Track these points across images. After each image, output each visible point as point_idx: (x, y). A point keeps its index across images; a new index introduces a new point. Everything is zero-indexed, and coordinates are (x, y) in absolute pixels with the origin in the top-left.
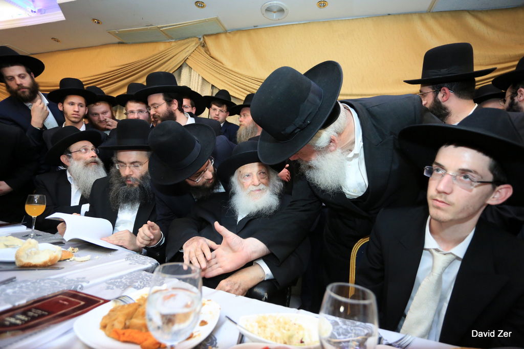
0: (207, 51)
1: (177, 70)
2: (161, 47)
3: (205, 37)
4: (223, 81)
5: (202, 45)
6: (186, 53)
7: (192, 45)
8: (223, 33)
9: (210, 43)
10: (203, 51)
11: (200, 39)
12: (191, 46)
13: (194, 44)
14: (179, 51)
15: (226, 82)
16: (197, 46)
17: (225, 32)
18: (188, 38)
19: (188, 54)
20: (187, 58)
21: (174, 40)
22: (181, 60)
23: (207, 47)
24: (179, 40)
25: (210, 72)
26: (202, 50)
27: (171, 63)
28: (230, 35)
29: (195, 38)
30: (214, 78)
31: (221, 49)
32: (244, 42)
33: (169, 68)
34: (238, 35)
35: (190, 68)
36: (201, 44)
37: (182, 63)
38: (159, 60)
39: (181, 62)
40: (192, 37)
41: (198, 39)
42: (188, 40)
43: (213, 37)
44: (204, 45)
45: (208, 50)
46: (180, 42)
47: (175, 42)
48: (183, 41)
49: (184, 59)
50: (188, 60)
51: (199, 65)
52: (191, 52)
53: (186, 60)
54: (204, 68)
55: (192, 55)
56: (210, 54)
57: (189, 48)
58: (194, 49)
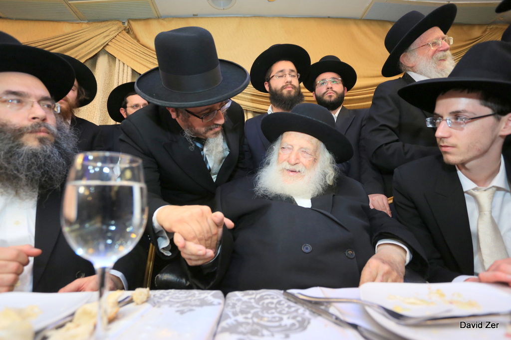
0: (135, 37)
1: (90, 58)
2: (67, 28)
3: (131, 22)
5: (126, 31)
6: (105, 37)
7: (112, 29)
8: (155, 19)
9: (138, 28)
10: (130, 37)
11: (124, 23)
13: (115, 28)
14: (94, 35)
16: (120, 30)
17: (158, 18)
18: (107, 21)
19: (107, 39)
20: (107, 44)
21: (85, 22)
22: (98, 45)
23: (133, 33)
24: (94, 22)
25: (141, 62)
26: (128, 35)
27: (82, 49)
28: (164, 22)
29: (117, 22)
33: (80, 54)
34: (173, 23)
35: (113, 58)
36: (125, 29)
37: (99, 50)
38: (65, 43)
39: (98, 47)
40: (112, 20)
41: (121, 24)
42: (108, 23)
43: (141, 23)
44: (129, 31)
47: (87, 23)
48: (99, 24)
49: (102, 45)
50: (108, 46)
51: (125, 53)
52: (111, 37)
53: (105, 46)
54: (131, 56)
55: (113, 40)
56: (138, 41)
57: (108, 32)
58: (117, 33)
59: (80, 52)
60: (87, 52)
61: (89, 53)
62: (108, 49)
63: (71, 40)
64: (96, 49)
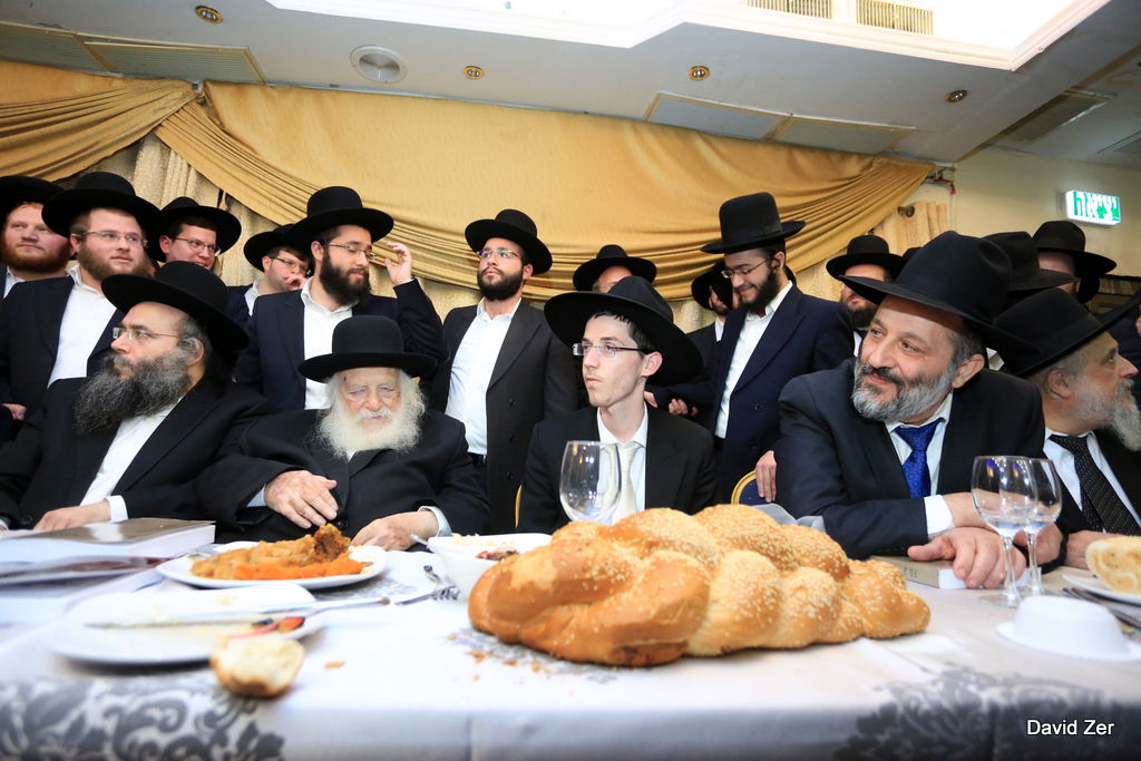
0: (215, 115)
1: (126, 149)
2: (81, 85)
3: (209, 85)
4: (255, 190)
5: (199, 101)
6: (155, 111)
7: (173, 97)
8: (256, 85)
9: (222, 99)
10: (205, 116)
11: (195, 86)
12: (170, 97)
13: (178, 94)
14: (134, 104)
15: (263, 192)
16: (188, 100)
17: (263, 83)
18: (162, 78)
19: (161, 114)
20: (160, 125)
21: (119, 76)
22: (141, 125)
23: (213, 107)
24: (137, 78)
25: (224, 166)
26: (202, 112)
28: (274, 93)
29: (182, 83)
30: (231, 179)
31: (250, 117)
32: (308, 110)
34: (292, 96)
35: (166, 148)
36: (197, 98)
37: (142, 135)
39: (142, 129)
40: (173, 78)
41: (189, 87)
42: (165, 83)
43: (231, 89)
44: (204, 102)
45: (217, 115)
46: (137, 83)
47: (123, 79)
48: (146, 83)
49: (149, 126)
50: (160, 129)
51: (193, 145)
52: (169, 111)
53: (155, 128)
54: (205, 153)
55: (173, 119)
56: (222, 126)
57: (162, 102)
58: (180, 106)
59: (105, 135)
60: (118, 138)
61: (123, 139)
62: (161, 134)
63: (89, 110)
64: (137, 132)
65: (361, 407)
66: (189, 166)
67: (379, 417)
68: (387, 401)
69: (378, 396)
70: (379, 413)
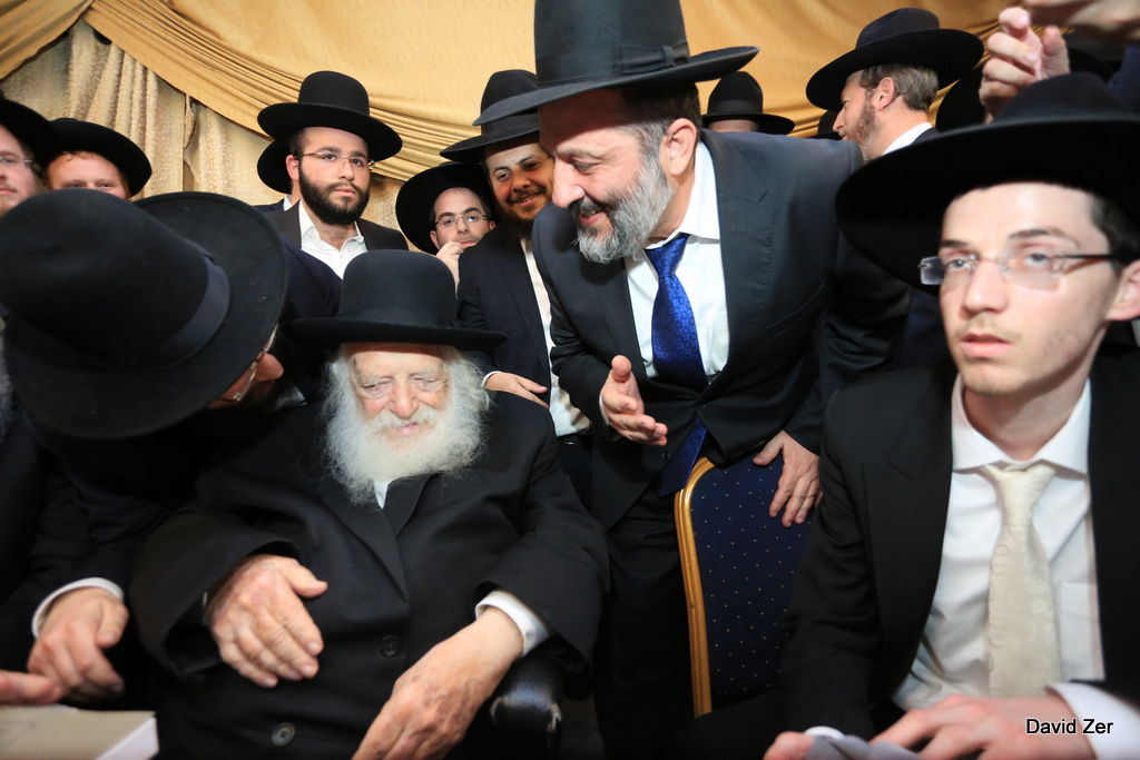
20: (90, 8)
50: (91, 13)
53: (85, 12)
54: (155, 45)
62: (94, 20)
65: (384, 408)
66: (145, 69)
67: (415, 424)
68: (426, 396)
69: (409, 391)
70: (413, 420)
